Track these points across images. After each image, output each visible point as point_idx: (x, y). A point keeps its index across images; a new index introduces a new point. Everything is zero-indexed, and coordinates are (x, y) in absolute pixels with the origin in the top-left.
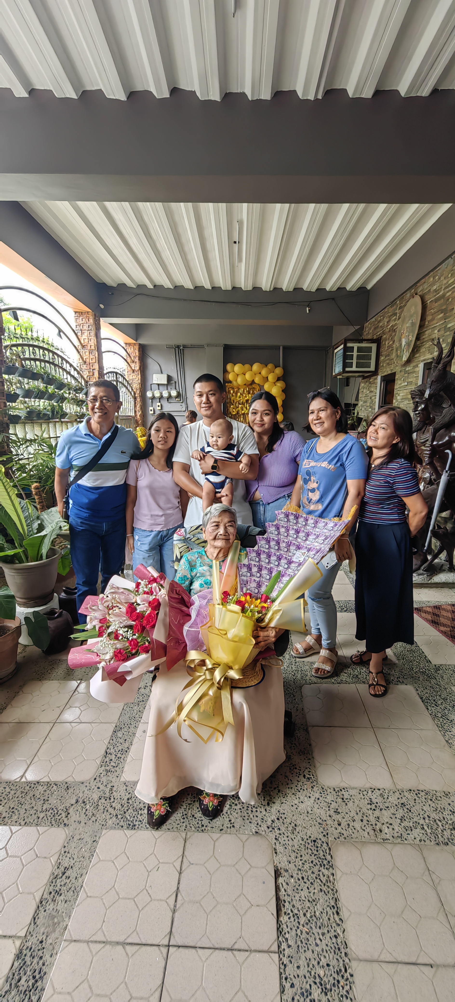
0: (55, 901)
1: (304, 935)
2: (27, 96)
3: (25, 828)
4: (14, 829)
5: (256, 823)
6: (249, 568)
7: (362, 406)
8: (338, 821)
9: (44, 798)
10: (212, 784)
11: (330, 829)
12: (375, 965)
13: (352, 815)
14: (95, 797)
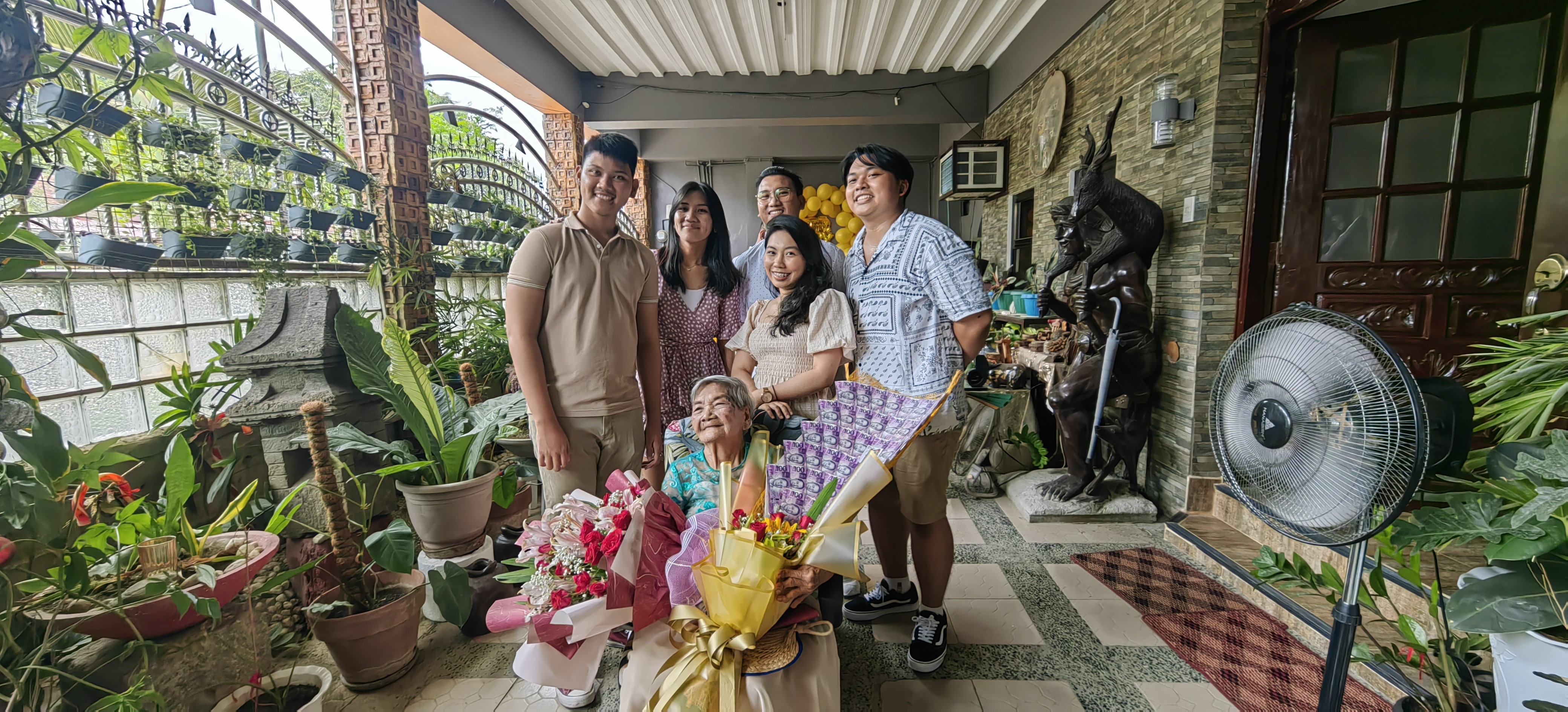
6: (786, 474)
7: (987, 243)
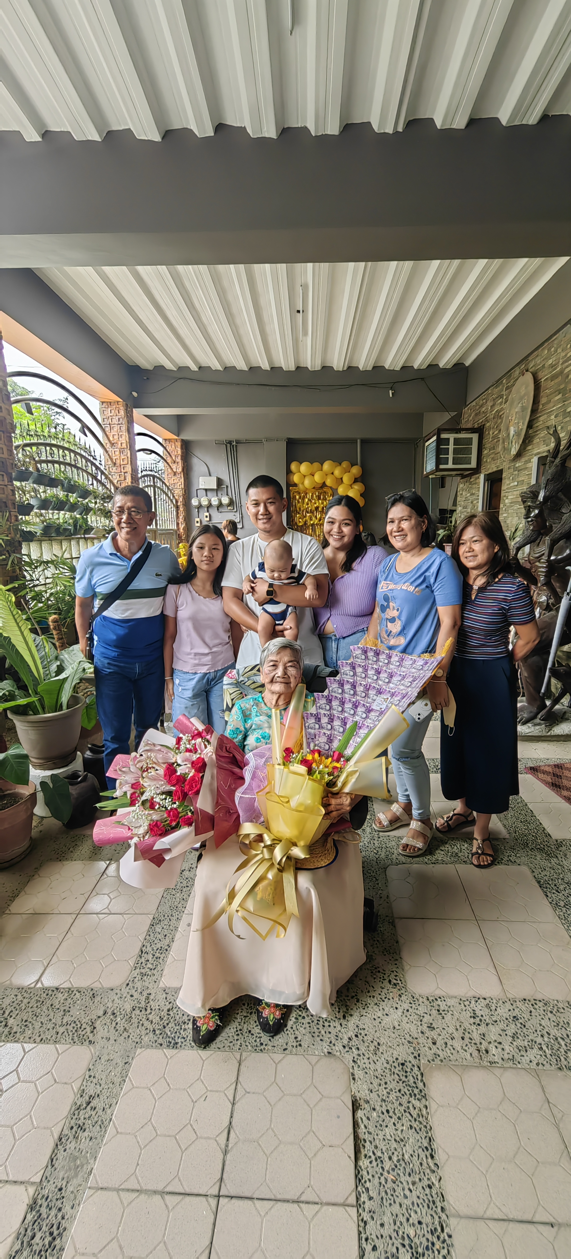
0: (77, 1138)
1: (390, 1184)
2: (40, 140)
3: (41, 1046)
4: (28, 1046)
5: (329, 1041)
6: (318, 719)
7: (458, 512)
8: (433, 1039)
9: (65, 1008)
10: (273, 992)
11: (423, 1049)
12: (481, 1223)
13: (450, 1031)
14: (128, 1007)
